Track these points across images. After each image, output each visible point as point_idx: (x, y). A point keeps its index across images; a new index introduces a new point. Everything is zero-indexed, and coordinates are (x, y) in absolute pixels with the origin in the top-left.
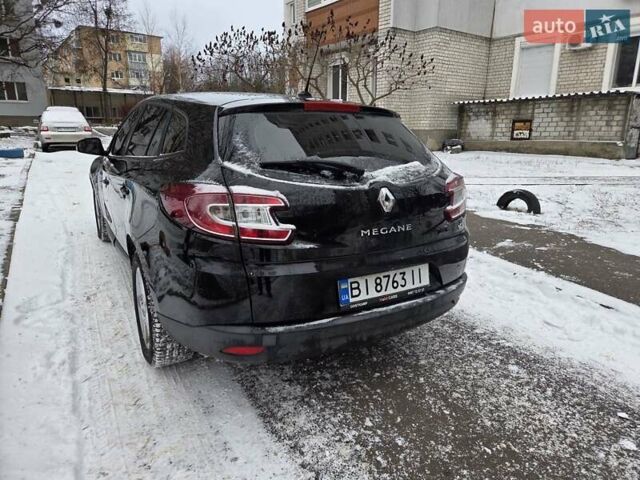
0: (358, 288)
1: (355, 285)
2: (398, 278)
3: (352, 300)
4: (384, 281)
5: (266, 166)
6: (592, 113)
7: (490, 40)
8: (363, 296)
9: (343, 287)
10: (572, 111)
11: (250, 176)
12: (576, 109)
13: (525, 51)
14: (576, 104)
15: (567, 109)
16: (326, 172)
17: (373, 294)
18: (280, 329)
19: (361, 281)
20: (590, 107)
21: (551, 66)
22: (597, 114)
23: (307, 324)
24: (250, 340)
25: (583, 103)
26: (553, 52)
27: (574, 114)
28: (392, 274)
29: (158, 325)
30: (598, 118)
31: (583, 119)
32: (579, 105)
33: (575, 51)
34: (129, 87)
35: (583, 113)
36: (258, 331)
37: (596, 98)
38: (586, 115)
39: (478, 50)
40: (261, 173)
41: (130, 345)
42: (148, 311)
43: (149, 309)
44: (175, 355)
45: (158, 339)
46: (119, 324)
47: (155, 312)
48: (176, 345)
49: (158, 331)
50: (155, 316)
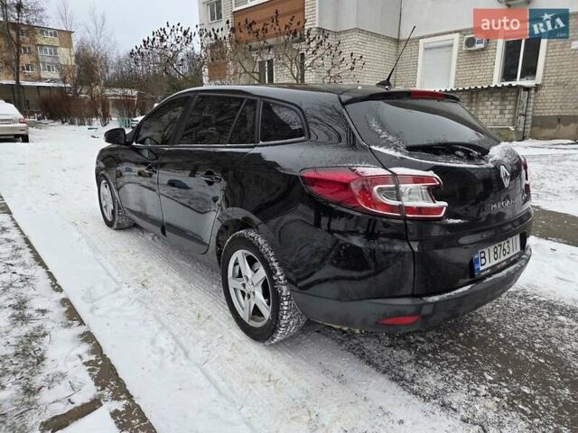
0: (484, 257)
1: (482, 255)
2: (506, 247)
3: (482, 268)
4: (499, 248)
5: (412, 149)
6: (488, 103)
7: (398, 41)
8: (488, 265)
9: (476, 257)
10: (471, 101)
11: (402, 158)
12: (474, 100)
13: (428, 52)
14: (474, 96)
15: (468, 101)
16: (459, 153)
17: (494, 262)
18: (436, 298)
19: (486, 251)
20: (486, 98)
21: (450, 63)
22: (492, 105)
23: (447, 295)
24: (411, 310)
25: (481, 95)
26: (451, 51)
27: (474, 104)
28: (502, 243)
29: (286, 303)
30: (493, 107)
31: (481, 108)
32: (477, 97)
33: (470, 51)
34: (40, 79)
35: (481, 104)
36: (418, 301)
37: (491, 91)
38: (483, 105)
39: (390, 49)
40: (409, 155)
41: (221, 326)
42: (275, 290)
43: (276, 288)
44: (292, 330)
45: (284, 317)
46: (194, 307)
47: (285, 290)
48: (296, 320)
49: (285, 308)
50: (284, 294)
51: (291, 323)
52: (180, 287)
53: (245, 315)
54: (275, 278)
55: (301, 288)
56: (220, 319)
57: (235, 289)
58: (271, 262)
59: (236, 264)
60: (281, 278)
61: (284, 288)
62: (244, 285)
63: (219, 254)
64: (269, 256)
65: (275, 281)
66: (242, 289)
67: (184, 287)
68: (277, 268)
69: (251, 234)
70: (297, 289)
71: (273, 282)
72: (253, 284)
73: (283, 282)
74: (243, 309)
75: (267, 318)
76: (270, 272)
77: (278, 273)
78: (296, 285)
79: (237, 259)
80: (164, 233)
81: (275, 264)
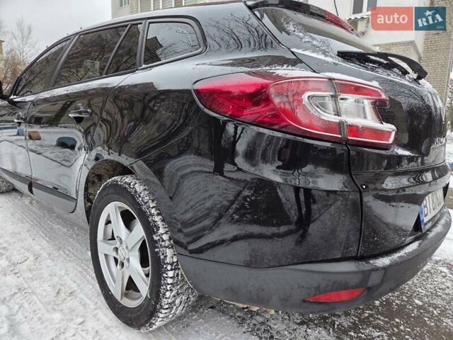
0: (426, 206)
1: (425, 203)
2: (438, 196)
3: (425, 220)
4: (435, 198)
8: (429, 215)
11: (335, 64)
17: (433, 213)
18: (386, 261)
19: (427, 198)
41: (85, 305)
42: (156, 255)
43: (157, 253)
44: (179, 311)
45: (168, 294)
46: (56, 279)
47: (169, 255)
48: (184, 298)
49: (170, 281)
50: (168, 260)
51: (177, 302)
52: (45, 254)
53: (116, 289)
54: (156, 238)
55: (192, 252)
56: (87, 295)
57: (105, 255)
58: (152, 215)
59: (108, 222)
60: (165, 237)
61: (169, 252)
62: (116, 249)
63: (88, 212)
64: (148, 207)
65: (156, 242)
66: (114, 254)
67: (50, 255)
68: (160, 223)
69: (127, 180)
70: (187, 253)
71: (154, 244)
72: (127, 247)
73: (167, 243)
74: (114, 281)
75: (144, 296)
76: (150, 229)
77: (161, 231)
78: (186, 248)
79: (109, 215)
80: (31, 191)
81: (157, 219)
